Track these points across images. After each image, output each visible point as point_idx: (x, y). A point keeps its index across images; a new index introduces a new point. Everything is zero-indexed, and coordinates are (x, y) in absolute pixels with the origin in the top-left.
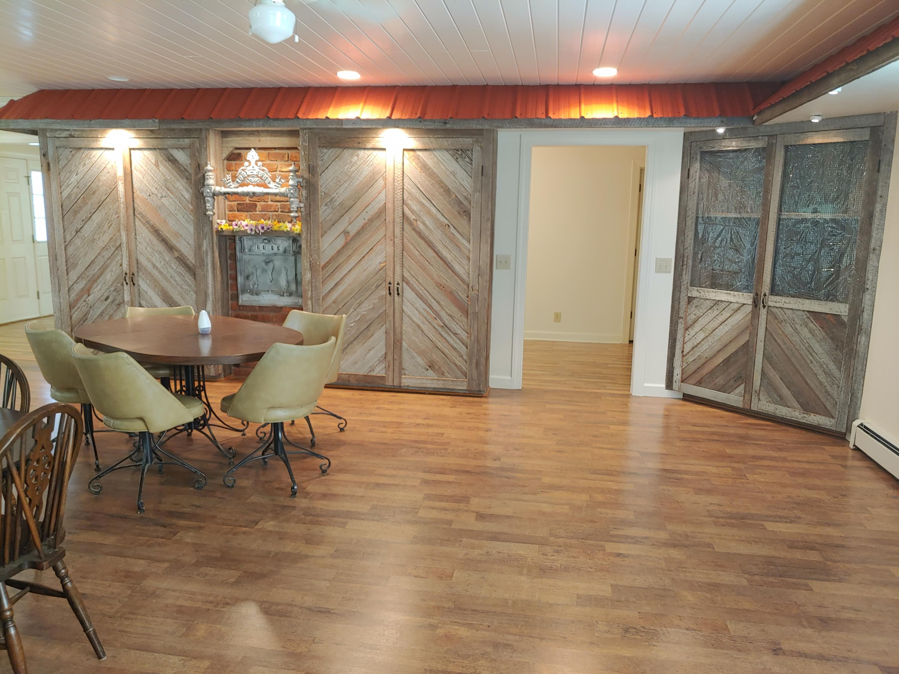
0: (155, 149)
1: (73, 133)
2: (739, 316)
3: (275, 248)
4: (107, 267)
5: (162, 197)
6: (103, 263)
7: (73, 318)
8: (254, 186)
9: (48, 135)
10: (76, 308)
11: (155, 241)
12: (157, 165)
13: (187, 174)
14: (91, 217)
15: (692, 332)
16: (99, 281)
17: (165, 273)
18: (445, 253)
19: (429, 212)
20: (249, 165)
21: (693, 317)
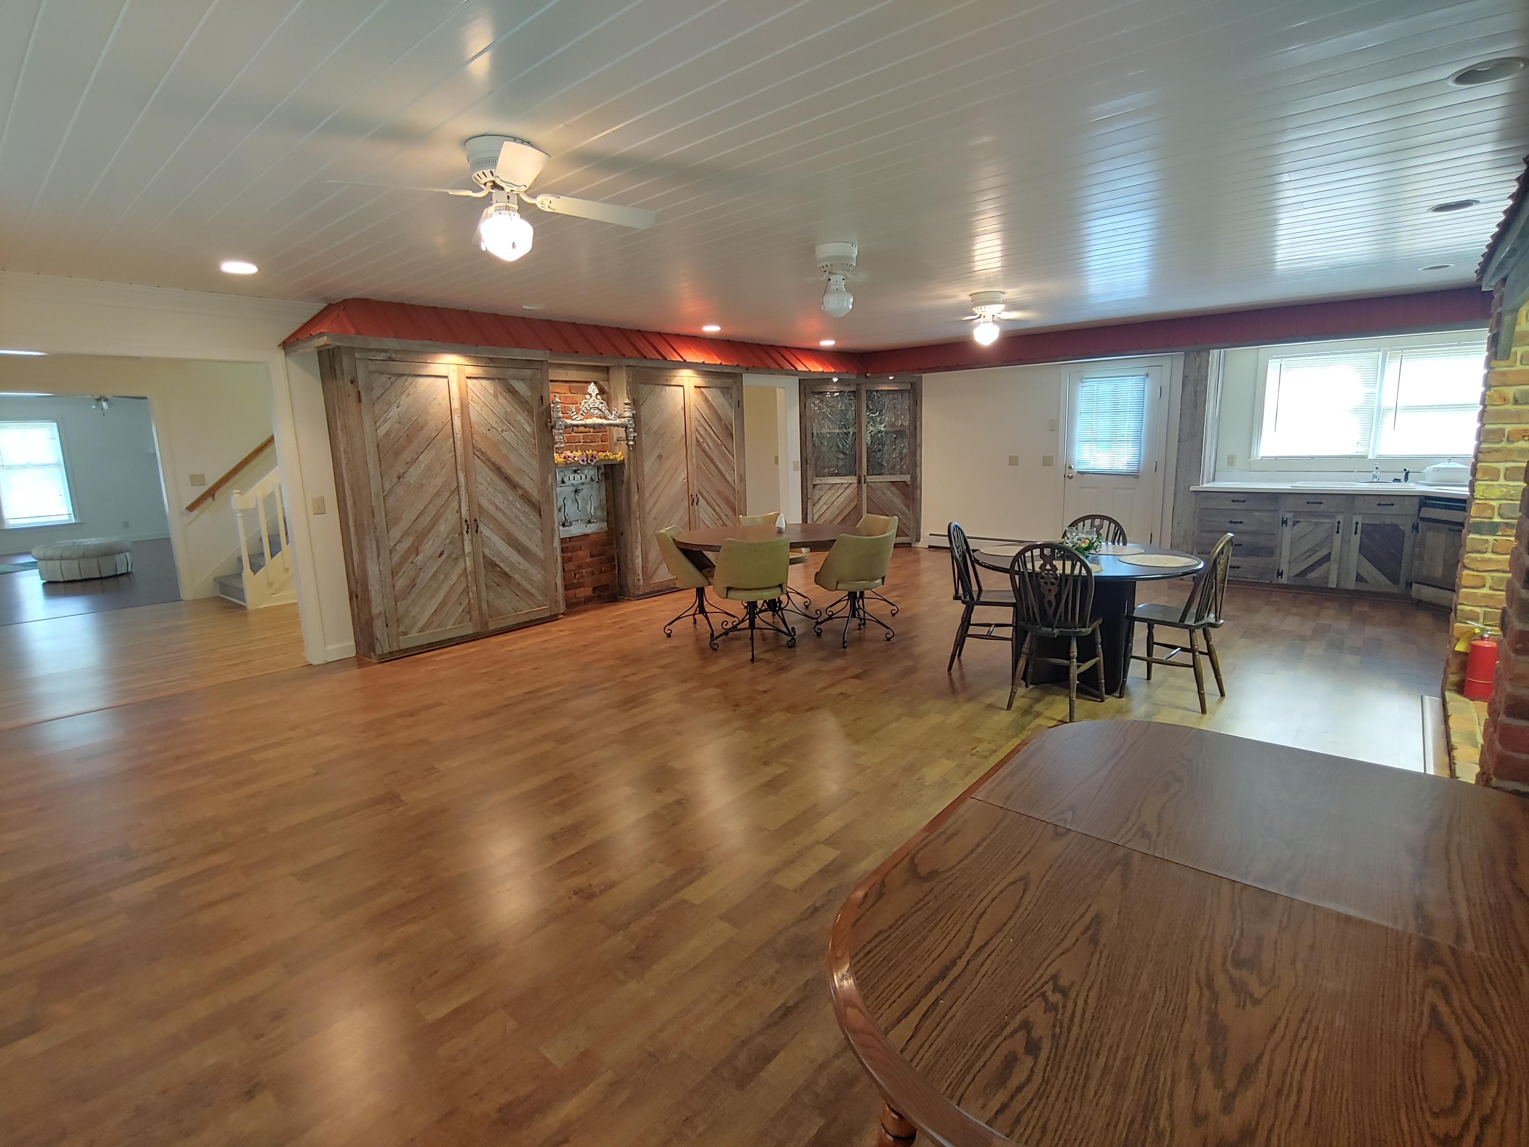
0: (492, 379)
1: (393, 356)
2: (849, 491)
3: (583, 477)
4: (441, 516)
5: (502, 431)
6: (435, 513)
7: (396, 588)
8: (597, 417)
9: (357, 355)
10: (400, 574)
11: (497, 480)
12: (495, 396)
13: (528, 406)
14: (417, 458)
15: (818, 506)
16: (430, 534)
17: (509, 514)
18: (720, 466)
19: (710, 435)
20: (591, 397)
21: (818, 497)
